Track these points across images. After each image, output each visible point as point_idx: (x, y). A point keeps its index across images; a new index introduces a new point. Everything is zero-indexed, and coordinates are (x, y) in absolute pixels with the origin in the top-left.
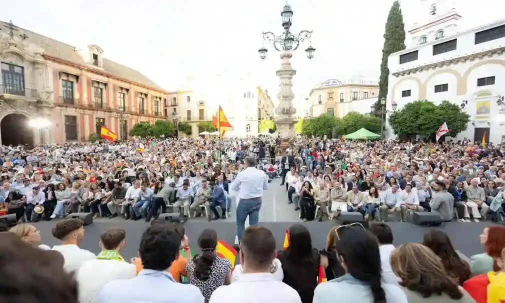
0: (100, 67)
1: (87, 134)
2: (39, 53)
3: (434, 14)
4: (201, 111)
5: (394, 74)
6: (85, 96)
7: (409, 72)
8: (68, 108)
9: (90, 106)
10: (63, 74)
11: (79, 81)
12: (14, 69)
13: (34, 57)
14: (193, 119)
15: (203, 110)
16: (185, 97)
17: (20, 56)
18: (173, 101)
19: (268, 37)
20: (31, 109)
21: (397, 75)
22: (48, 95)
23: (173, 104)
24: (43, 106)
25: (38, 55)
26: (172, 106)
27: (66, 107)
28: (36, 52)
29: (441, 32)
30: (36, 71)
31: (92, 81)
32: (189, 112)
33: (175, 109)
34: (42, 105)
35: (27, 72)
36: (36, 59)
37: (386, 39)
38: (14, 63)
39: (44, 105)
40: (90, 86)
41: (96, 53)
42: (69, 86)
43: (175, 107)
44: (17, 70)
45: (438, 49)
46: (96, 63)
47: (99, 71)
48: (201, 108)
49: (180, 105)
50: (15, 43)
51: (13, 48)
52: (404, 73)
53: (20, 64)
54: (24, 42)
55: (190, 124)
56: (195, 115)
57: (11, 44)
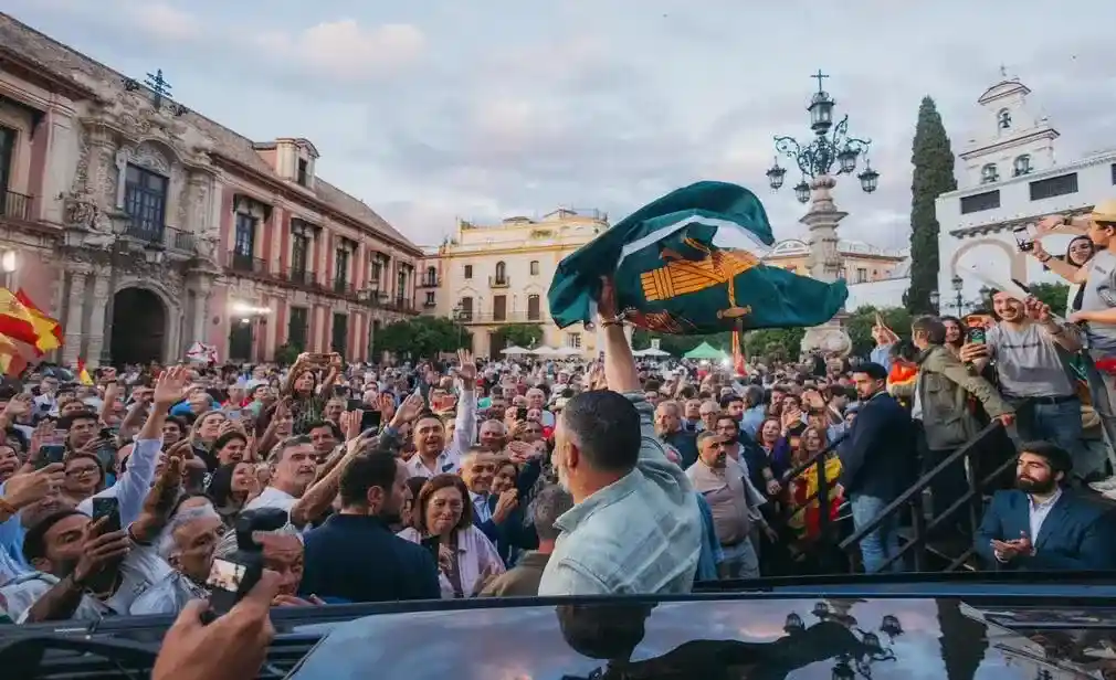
0: (309, 189)
1: (271, 347)
2: (206, 150)
3: (1006, 126)
4: (500, 302)
5: (953, 233)
6: (276, 253)
7: (986, 229)
8: (242, 281)
9: (282, 276)
10: (243, 200)
11: (269, 221)
12: (147, 180)
13: (194, 157)
14: (480, 318)
15: (504, 297)
16: (457, 266)
17: (166, 151)
18: (426, 276)
19: (785, 147)
20: (170, 279)
21: (959, 234)
22: (212, 246)
23: (427, 282)
24: (200, 273)
25: (203, 154)
26: (425, 286)
27: (239, 277)
28: (197, 146)
29: (1023, 158)
30: (193, 187)
31: (293, 219)
32: (467, 302)
33: (431, 295)
34: (197, 270)
35: (175, 189)
36: (198, 161)
37: (918, 166)
38: (152, 167)
39: (203, 268)
40: (287, 233)
41: (305, 156)
42: (247, 228)
43: (431, 290)
44: (155, 184)
45: (1040, 189)
46: (302, 180)
47: (307, 197)
48: (500, 292)
49: (444, 284)
50: (162, 120)
51: (157, 133)
52: (973, 232)
53: (162, 170)
54: (179, 123)
55: (470, 330)
56: (483, 309)
57: (154, 123)
